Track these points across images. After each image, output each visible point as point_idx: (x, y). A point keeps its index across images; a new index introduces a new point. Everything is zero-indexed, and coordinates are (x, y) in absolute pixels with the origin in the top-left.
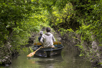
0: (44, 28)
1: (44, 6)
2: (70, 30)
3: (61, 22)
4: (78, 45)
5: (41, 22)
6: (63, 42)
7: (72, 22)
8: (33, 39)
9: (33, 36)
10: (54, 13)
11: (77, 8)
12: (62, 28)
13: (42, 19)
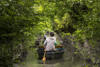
0: (48, 32)
1: (48, 16)
2: (69, 34)
3: (61, 27)
4: (75, 46)
5: (46, 27)
6: (65, 44)
7: (70, 28)
8: (39, 42)
9: (39, 40)
10: (56, 21)
11: (73, 17)
12: (63, 32)
13: (46, 25)
